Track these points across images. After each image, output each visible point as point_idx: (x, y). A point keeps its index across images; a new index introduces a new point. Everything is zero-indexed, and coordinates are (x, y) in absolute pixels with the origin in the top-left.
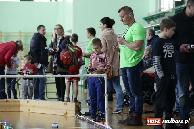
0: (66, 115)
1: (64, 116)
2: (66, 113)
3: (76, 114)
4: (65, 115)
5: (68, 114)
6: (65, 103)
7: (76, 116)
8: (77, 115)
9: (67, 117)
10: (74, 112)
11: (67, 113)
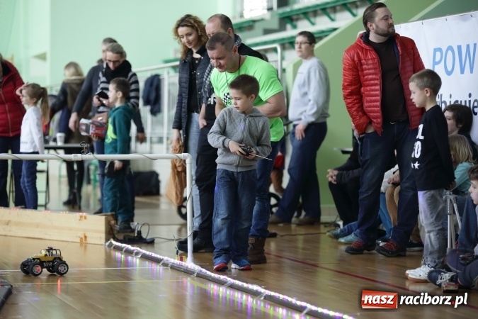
0: (83, 241)
1: (79, 244)
2: (83, 237)
3: (107, 240)
4: (81, 243)
5: (88, 239)
6: (81, 217)
7: (107, 244)
8: (111, 243)
9: (86, 247)
10: (103, 236)
11: (86, 237)
